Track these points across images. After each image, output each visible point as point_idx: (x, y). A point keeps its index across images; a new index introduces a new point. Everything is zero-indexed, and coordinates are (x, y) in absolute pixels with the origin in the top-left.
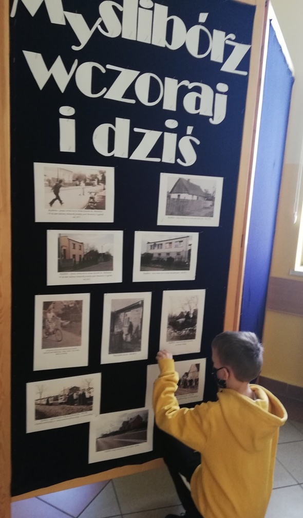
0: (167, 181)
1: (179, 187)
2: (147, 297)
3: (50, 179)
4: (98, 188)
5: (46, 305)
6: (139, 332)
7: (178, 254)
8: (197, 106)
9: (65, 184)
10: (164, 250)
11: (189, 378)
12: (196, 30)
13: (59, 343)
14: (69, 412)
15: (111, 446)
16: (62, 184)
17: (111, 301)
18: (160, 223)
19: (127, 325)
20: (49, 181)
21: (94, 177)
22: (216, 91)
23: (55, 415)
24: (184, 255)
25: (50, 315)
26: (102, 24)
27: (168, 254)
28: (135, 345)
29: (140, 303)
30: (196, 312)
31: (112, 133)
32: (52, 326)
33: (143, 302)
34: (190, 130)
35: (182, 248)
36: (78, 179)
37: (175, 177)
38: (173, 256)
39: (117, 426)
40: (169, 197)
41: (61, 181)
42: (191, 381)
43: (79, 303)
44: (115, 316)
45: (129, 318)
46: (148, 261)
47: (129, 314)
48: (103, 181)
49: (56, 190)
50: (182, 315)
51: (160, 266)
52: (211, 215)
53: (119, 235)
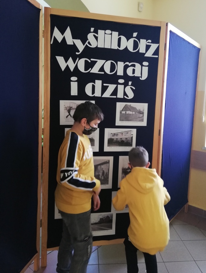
0: (120, 106)
1: (125, 108)
2: (111, 159)
3: (67, 107)
6: (107, 175)
7: (126, 139)
8: (134, 72)
9: (73, 108)
10: (119, 137)
16: (72, 109)
18: (116, 125)
19: (101, 172)
20: (66, 108)
22: (142, 65)
24: (129, 139)
26: (89, 43)
27: (121, 139)
28: (106, 181)
29: (108, 161)
33: (109, 161)
34: (130, 83)
35: (128, 136)
37: (124, 104)
38: (124, 139)
39: (97, 220)
40: (121, 113)
41: (71, 107)
44: (96, 167)
45: (102, 168)
46: (111, 142)
47: (102, 166)
49: (69, 111)
51: (117, 144)
52: (142, 120)
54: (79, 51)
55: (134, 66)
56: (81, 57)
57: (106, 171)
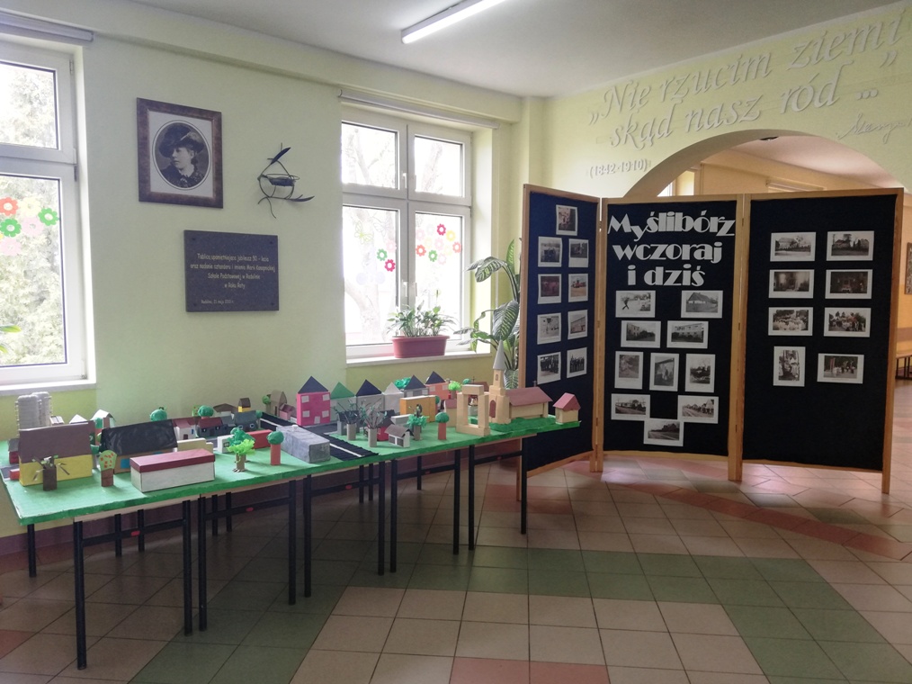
0: (685, 295)
1: (693, 297)
2: (676, 356)
4: (647, 301)
5: (621, 356)
6: (672, 375)
7: (695, 333)
8: (703, 255)
10: (686, 331)
11: (706, 407)
12: (699, 220)
13: (627, 376)
14: (633, 413)
15: (656, 438)
16: (629, 300)
17: (655, 357)
18: (682, 316)
19: (664, 371)
21: (645, 296)
22: (714, 246)
23: (626, 413)
24: (699, 334)
25: (623, 361)
26: (649, 228)
27: (689, 333)
28: (670, 382)
29: (672, 359)
30: (709, 368)
31: (654, 275)
32: (624, 367)
33: (674, 359)
34: (699, 268)
35: (698, 330)
36: (636, 297)
37: (691, 292)
38: (692, 334)
39: (661, 428)
40: (687, 303)
41: (628, 298)
42: (708, 410)
43: (637, 357)
44: (657, 365)
45: (666, 367)
46: (676, 337)
47: (666, 365)
48: (650, 297)
49: (626, 302)
50: (699, 369)
51: (684, 339)
52: (716, 311)
53: (658, 324)
54: (637, 238)
55: (703, 248)
56: (639, 243)
57: (670, 371)
